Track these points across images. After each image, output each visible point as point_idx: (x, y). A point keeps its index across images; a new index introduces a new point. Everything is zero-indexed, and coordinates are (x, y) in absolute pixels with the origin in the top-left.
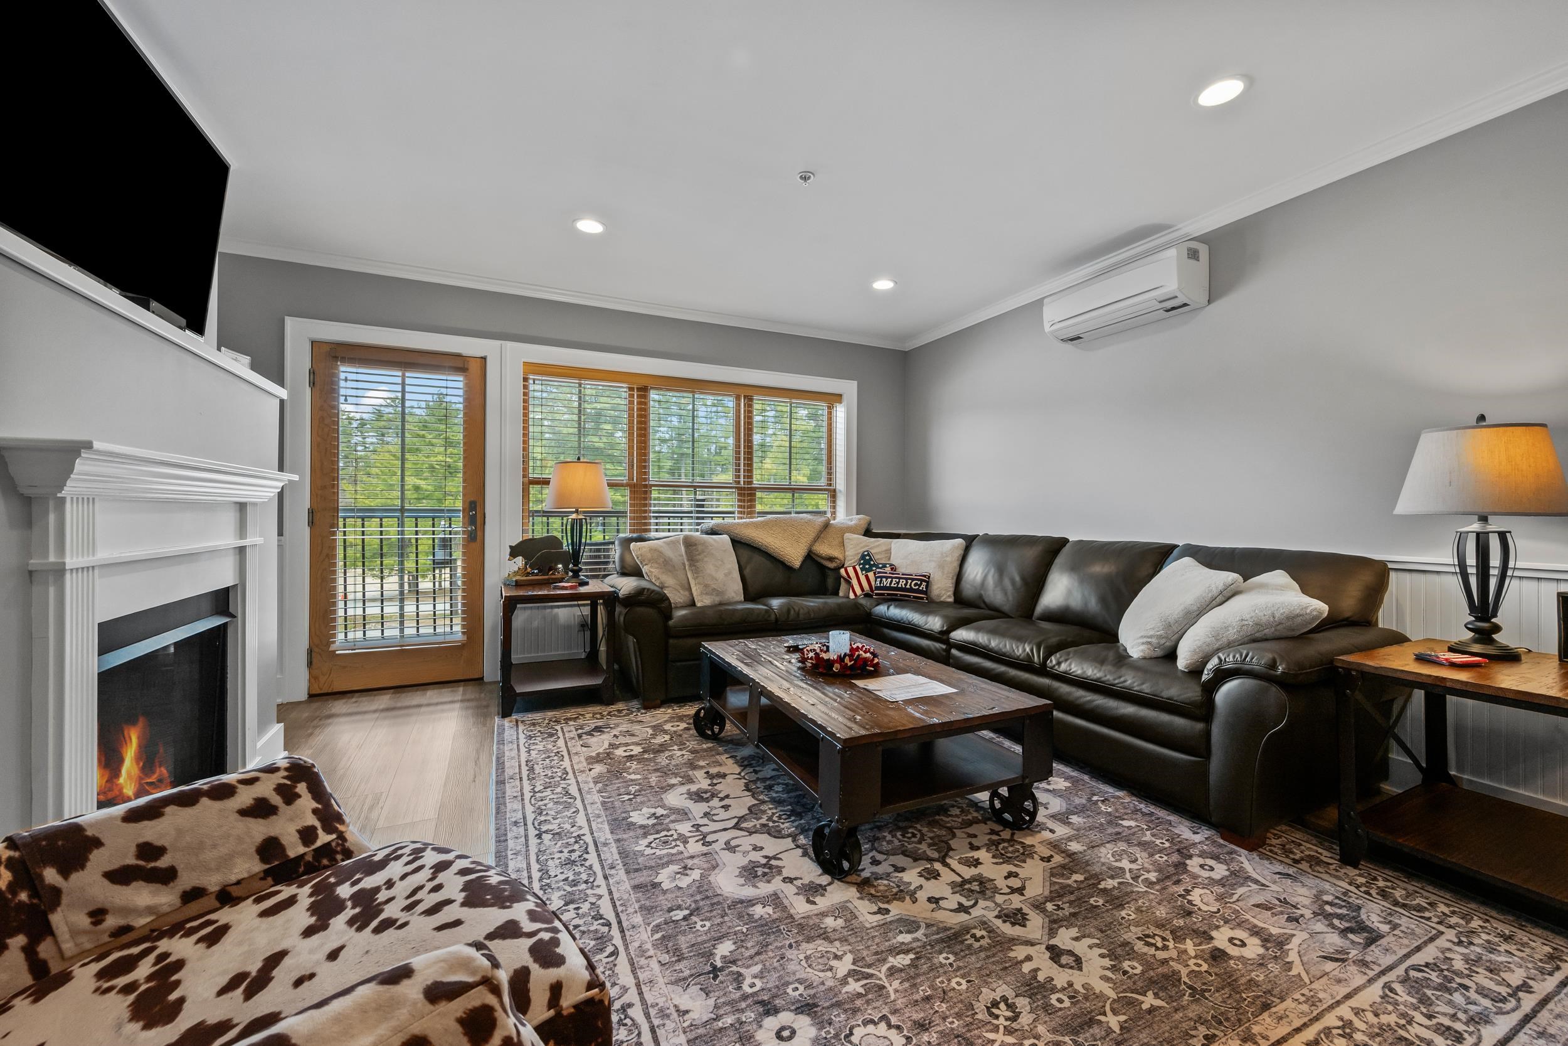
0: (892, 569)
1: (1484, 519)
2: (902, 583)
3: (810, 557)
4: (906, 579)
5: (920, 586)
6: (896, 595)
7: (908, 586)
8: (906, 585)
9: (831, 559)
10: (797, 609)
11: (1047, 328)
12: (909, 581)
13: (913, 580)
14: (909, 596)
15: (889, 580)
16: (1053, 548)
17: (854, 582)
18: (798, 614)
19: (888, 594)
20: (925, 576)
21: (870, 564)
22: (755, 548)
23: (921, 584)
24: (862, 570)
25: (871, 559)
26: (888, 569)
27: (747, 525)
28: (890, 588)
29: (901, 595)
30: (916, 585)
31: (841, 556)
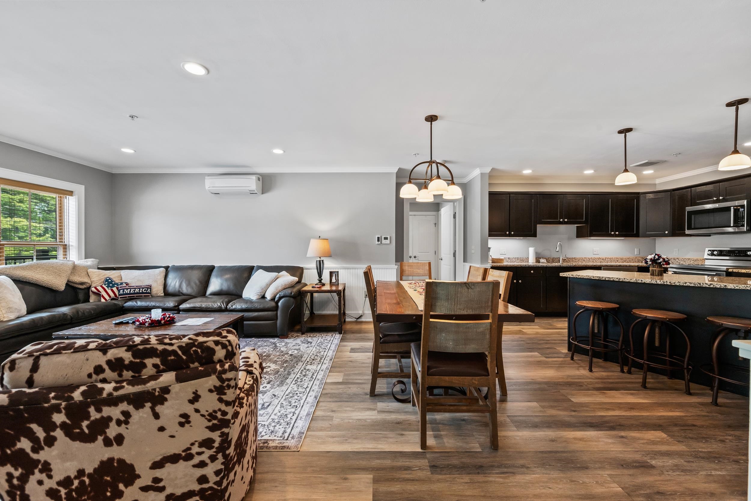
0: (127, 285)
1: (320, 258)
2: (137, 290)
3: (70, 284)
4: (139, 288)
5: (147, 290)
6: (134, 296)
7: (141, 291)
8: (139, 291)
9: (82, 284)
10: (82, 311)
11: (207, 187)
12: (141, 289)
13: (143, 288)
14: (142, 296)
15: (129, 290)
16: (209, 271)
17: (104, 293)
18: (84, 313)
19: (129, 297)
20: (149, 286)
21: (112, 284)
22: (26, 282)
23: (148, 290)
24: (108, 287)
25: (112, 281)
26: (125, 285)
28: (130, 294)
29: (137, 296)
30: (145, 290)
31: (89, 282)
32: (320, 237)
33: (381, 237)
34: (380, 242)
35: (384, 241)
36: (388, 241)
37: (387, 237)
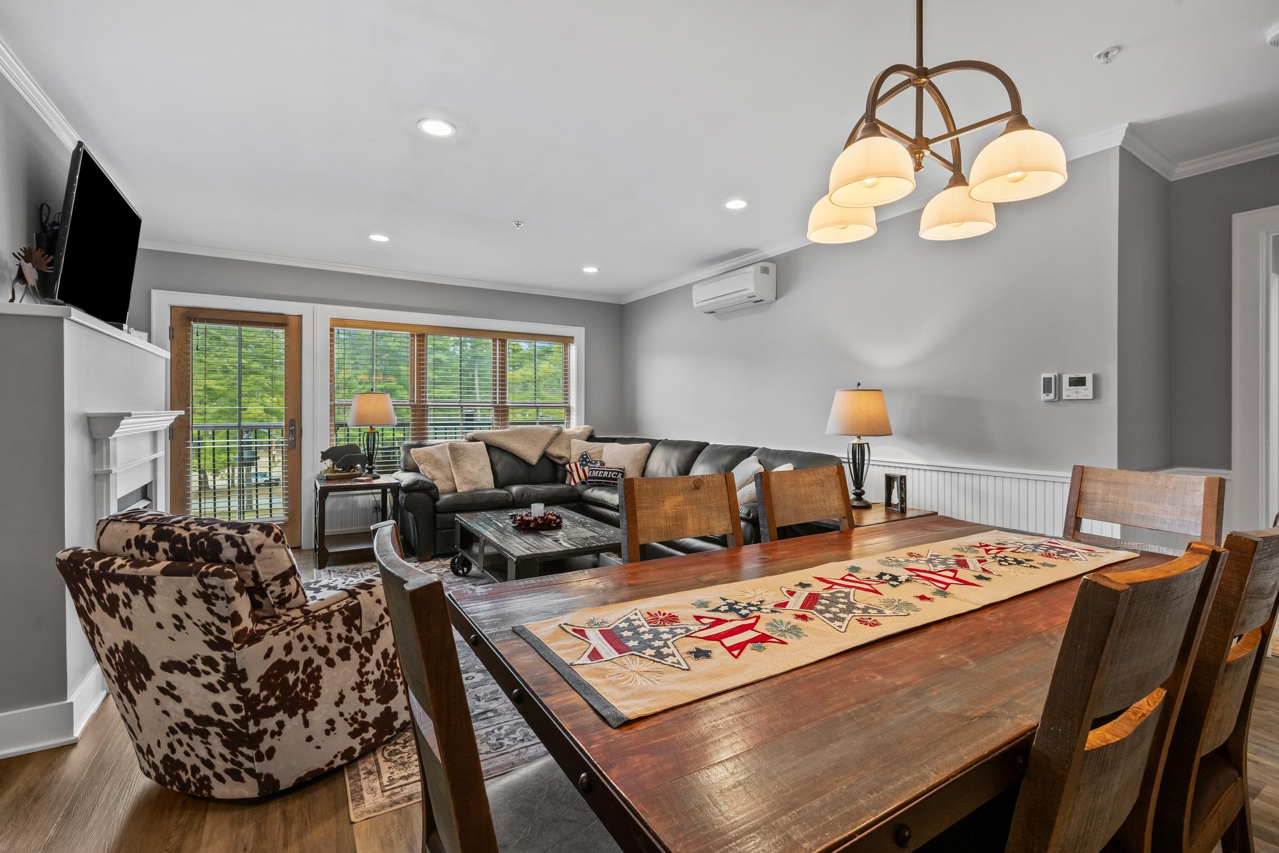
0: (601, 464)
1: (859, 437)
2: (606, 474)
3: (545, 456)
4: (608, 471)
5: (617, 476)
6: (601, 482)
7: (609, 476)
8: (608, 475)
9: (561, 458)
10: (529, 493)
11: (695, 305)
12: (610, 473)
13: (613, 472)
14: (610, 483)
15: (597, 472)
16: (699, 448)
17: (575, 474)
18: (529, 496)
19: (596, 482)
20: (621, 469)
21: (586, 461)
22: (505, 451)
23: (618, 474)
24: (581, 465)
25: (587, 458)
26: (598, 465)
27: (499, 434)
28: (598, 478)
29: (605, 482)
30: (614, 475)
31: (567, 456)
32: (859, 384)
33: (1059, 378)
34: (1052, 396)
35: (1068, 392)
36: (1086, 392)
37: (1082, 375)
